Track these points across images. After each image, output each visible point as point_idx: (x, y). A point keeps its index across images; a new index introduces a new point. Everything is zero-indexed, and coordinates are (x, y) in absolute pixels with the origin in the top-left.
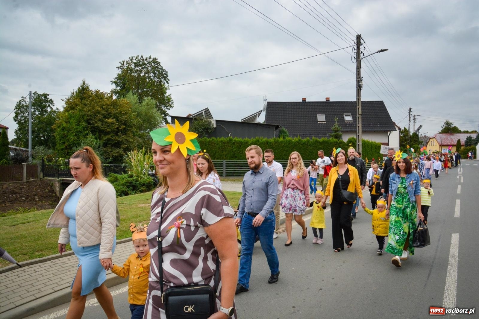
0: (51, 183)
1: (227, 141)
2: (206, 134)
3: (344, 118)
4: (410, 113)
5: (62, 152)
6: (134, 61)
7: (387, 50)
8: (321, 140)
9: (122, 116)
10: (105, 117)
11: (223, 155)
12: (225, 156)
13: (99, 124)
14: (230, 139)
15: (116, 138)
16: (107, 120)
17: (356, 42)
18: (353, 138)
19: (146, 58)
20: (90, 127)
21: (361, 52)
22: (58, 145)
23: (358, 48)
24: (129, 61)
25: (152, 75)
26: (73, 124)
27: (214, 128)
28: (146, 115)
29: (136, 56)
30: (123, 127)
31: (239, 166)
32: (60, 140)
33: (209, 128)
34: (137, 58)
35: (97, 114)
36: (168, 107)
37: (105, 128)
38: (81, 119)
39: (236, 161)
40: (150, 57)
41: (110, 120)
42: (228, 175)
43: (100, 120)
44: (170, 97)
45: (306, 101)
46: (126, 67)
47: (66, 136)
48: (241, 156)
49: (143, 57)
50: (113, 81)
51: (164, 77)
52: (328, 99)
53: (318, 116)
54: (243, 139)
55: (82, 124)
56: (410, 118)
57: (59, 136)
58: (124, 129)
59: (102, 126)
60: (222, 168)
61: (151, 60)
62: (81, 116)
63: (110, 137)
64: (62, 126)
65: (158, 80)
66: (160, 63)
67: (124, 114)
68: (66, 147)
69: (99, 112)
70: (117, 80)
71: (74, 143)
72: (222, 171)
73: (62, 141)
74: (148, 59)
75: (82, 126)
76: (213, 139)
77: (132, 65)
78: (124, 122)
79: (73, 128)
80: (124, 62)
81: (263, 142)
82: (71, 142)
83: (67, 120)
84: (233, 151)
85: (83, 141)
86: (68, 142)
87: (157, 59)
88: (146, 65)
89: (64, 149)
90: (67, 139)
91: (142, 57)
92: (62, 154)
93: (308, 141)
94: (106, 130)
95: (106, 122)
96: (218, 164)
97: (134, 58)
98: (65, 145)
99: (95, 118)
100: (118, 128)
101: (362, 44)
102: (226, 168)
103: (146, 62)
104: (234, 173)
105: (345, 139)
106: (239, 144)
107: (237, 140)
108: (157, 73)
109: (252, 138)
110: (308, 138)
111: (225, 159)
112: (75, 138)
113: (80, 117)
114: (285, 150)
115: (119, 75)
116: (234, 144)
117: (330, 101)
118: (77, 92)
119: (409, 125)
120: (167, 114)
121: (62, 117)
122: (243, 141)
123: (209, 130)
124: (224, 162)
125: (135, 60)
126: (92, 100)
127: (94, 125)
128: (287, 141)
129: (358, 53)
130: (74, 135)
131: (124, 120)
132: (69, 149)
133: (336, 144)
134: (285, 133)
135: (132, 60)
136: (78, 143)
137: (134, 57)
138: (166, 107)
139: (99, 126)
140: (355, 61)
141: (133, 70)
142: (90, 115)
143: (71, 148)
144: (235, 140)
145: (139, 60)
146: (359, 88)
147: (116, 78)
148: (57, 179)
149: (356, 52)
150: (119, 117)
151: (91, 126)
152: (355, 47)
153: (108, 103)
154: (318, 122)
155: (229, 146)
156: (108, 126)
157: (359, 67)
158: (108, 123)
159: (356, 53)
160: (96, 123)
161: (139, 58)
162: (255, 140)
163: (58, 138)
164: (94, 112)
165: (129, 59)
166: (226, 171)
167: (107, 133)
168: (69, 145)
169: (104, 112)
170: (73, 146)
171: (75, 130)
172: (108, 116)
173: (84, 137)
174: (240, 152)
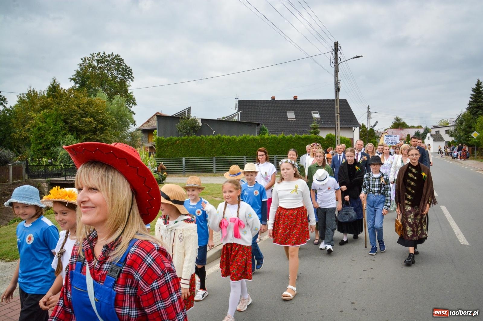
0: (38, 184)
1: (216, 138)
2: (193, 132)
3: (312, 115)
4: (368, 110)
5: (38, 153)
6: (96, 58)
7: (362, 56)
8: (303, 136)
9: (98, 115)
10: (82, 117)
11: (213, 152)
12: (215, 153)
13: (77, 123)
14: (218, 137)
15: (95, 137)
16: (84, 119)
17: (334, 48)
18: (331, 134)
19: (108, 55)
20: (67, 127)
21: (338, 57)
22: (33, 145)
23: (336, 54)
24: (90, 57)
25: (115, 72)
26: (50, 124)
27: (200, 126)
28: (117, 114)
29: (97, 52)
30: (100, 126)
31: (228, 162)
32: (36, 140)
33: (195, 127)
34: (98, 54)
35: (73, 114)
36: (130, 104)
37: (83, 127)
38: (58, 118)
39: (226, 158)
40: (112, 53)
41: (88, 119)
42: (218, 171)
43: (77, 119)
44: (132, 94)
45: (276, 99)
46: (88, 64)
47: (43, 136)
48: (230, 152)
49: (106, 53)
50: (72, 77)
51: (128, 75)
52: (296, 98)
53: (288, 113)
54: (231, 136)
55: (60, 123)
56: (368, 115)
57: (35, 136)
58: (101, 128)
59: (80, 125)
60: (212, 164)
61: (114, 56)
62: (58, 115)
63: (89, 136)
64: (37, 126)
65: (121, 78)
66: (123, 60)
67: (100, 113)
68: (43, 147)
69: (75, 111)
70: (76, 77)
71: (52, 143)
72: (212, 167)
73: (39, 142)
74: (111, 56)
75: (59, 126)
76: (202, 137)
77: (93, 62)
78: (101, 121)
79: (50, 127)
80: (85, 59)
81: (250, 139)
82: (48, 142)
83: (43, 120)
84: (222, 148)
85: (62, 141)
86: (45, 142)
87: (120, 56)
88: (109, 62)
89: (41, 149)
90: (45, 139)
91: (104, 53)
92: (38, 155)
93: (291, 138)
94: (84, 129)
95: (83, 121)
96: (208, 160)
97: (96, 55)
98: (42, 145)
99: (72, 117)
100: (95, 128)
101: (339, 50)
102: (216, 164)
103: (108, 59)
104: (224, 168)
105: (323, 134)
106: (227, 141)
107: (225, 137)
108: (121, 70)
109: (239, 136)
110: (291, 135)
111: (214, 156)
112: (53, 138)
113: (57, 117)
114: (270, 146)
115: (78, 72)
116: (223, 141)
117: (298, 99)
118: (47, 91)
119: (368, 121)
120: (133, 112)
121: (35, 116)
122: (231, 138)
123: (195, 129)
124: (214, 158)
125: (97, 56)
126: (67, 99)
127: (71, 124)
128: (272, 138)
129: (336, 59)
130: (51, 135)
131: (101, 119)
132: (46, 149)
133: (316, 140)
134: (266, 130)
135: (93, 56)
136: (57, 143)
137: (95, 53)
138: (128, 104)
139: (77, 125)
140: (333, 65)
141: (95, 67)
142: (67, 115)
143: (49, 148)
144: (224, 138)
145: (101, 57)
146: (338, 90)
147: (75, 75)
148: (44, 179)
149: (334, 57)
150: (96, 116)
151: (69, 125)
152: (334, 53)
153: (85, 102)
154: (289, 120)
155: (218, 143)
156: (86, 125)
157: (337, 71)
158: (85, 123)
159: (334, 59)
160: (74, 122)
161: (101, 54)
162: (242, 137)
163: (32, 138)
164: (70, 111)
165: (90, 56)
166: (216, 166)
167: (85, 133)
168: (47, 145)
169: (81, 112)
170: (51, 147)
171: (52, 130)
172: (86, 115)
173: (63, 136)
174: (229, 149)
